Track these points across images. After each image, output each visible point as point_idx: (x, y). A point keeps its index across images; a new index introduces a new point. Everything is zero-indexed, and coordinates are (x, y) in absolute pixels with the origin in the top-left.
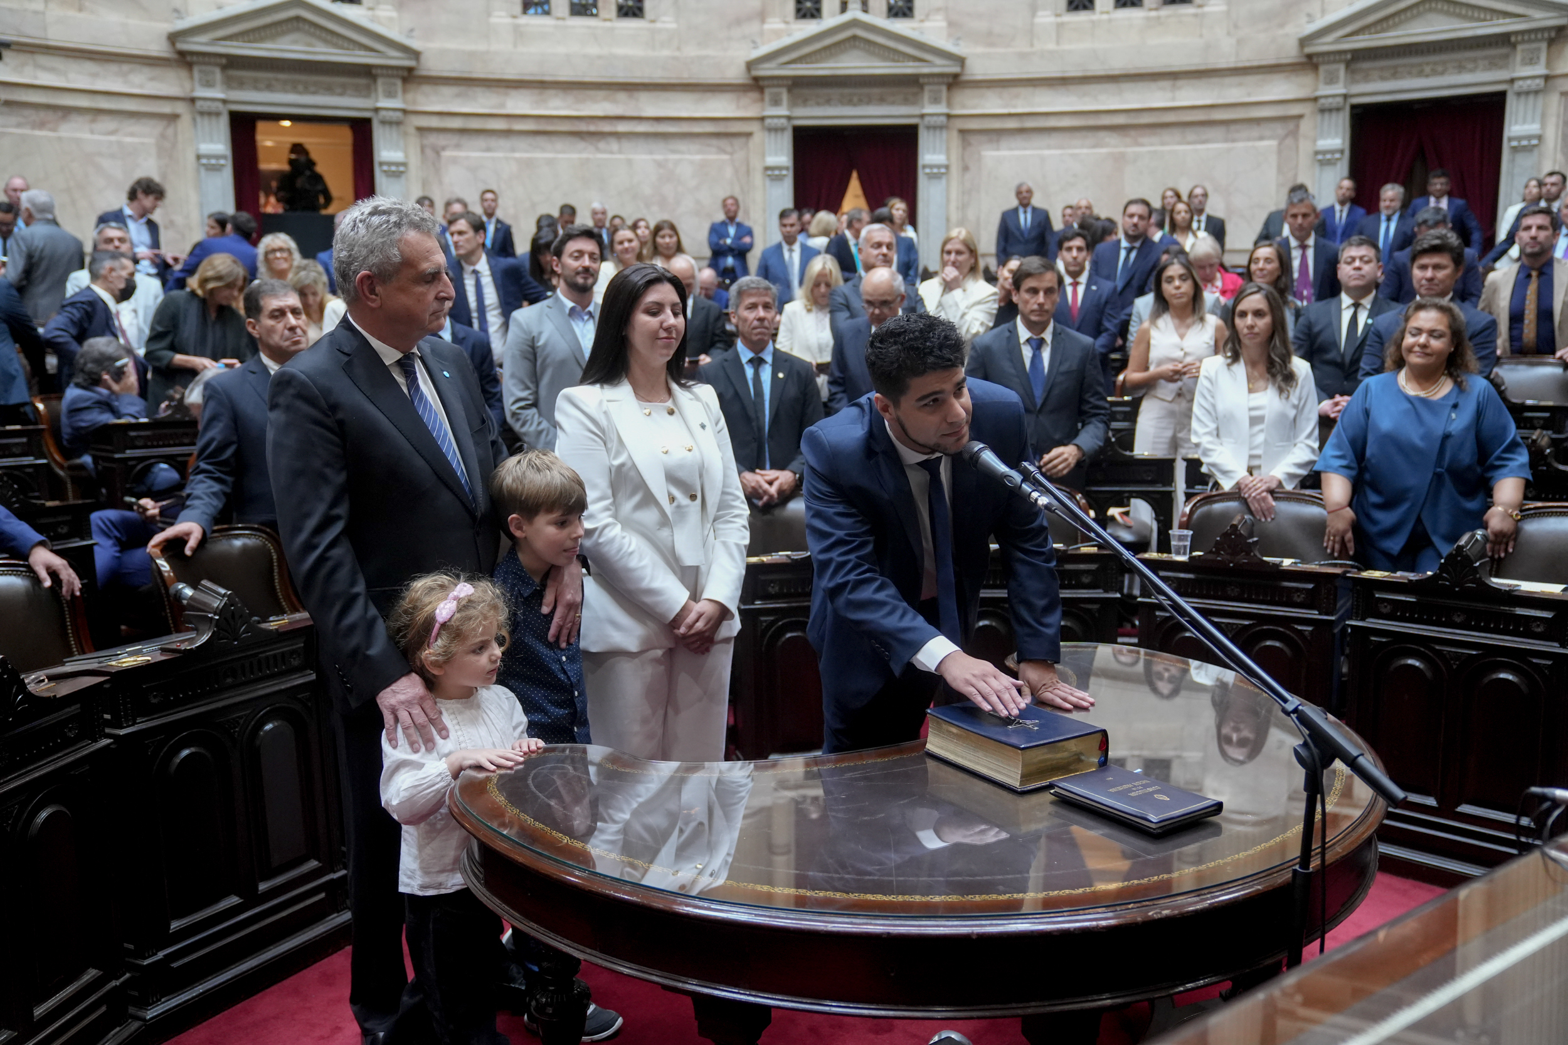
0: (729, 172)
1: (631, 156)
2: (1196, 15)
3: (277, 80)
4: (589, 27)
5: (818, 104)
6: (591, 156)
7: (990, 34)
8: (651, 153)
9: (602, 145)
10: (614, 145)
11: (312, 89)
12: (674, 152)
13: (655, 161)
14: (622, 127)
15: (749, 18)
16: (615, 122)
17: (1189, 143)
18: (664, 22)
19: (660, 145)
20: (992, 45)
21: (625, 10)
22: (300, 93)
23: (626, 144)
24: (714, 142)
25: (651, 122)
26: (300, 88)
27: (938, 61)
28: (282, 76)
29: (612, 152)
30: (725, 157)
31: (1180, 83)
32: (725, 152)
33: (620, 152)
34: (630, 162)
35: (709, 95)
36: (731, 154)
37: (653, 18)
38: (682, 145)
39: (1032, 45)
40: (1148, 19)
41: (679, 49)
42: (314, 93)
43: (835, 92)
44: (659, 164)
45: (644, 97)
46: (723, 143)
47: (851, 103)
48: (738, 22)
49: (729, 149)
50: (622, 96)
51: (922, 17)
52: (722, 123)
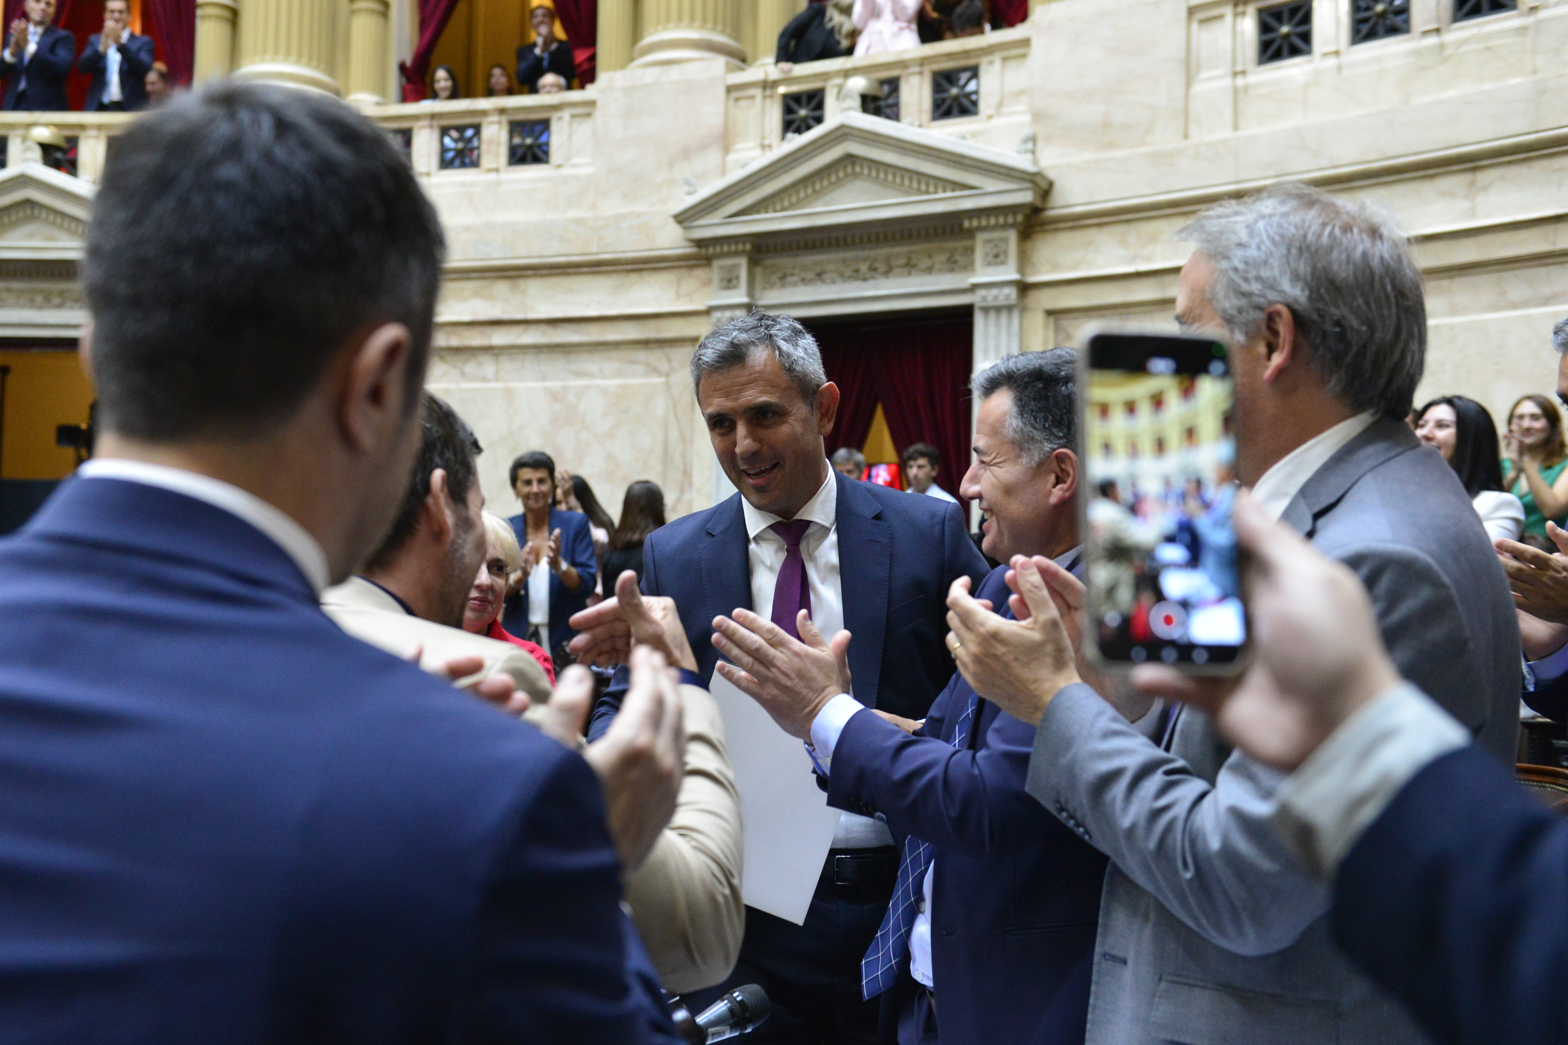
0: (660, 405)
1: (511, 385)
2: (1521, 31)
3: (9, 290)
4: (463, 184)
5: (804, 281)
6: (453, 386)
7: (1106, 125)
8: (544, 378)
9: (470, 367)
10: (488, 366)
11: (56, 301)
12: (578, 375)
13: (548, 391)
14: (499, 338)
15: (703, 147)
16: (489, 330)
17: (1514, 306)
18: (574, 166)
19: (556, 365)
20: (1110, 145)
21: (520, 152)
22: (40, 308)
23: (507, 365)
24: (641, 355)
25: (543, 327)
26: (39, 299)
27: (990, 184)
28: (16, 285)
29: (484, 379)
30: (659, 380)
31: (1483, 177)
32: (657, 372)
33: (497, 379)
34: (509, 394)
35: (634, 277)
36: (667, 375)
37: (559, 162)
38: (590, 363)
39: (1186, 136)
40: (1417, 53)
41: (594, 206)
42: (60, 306)
43: (829, 258)
44: (555, 396)
45: (534, 287)
46: (655, 357)
47: (856, 275)
48: (686, 153)
49: (664, 366)
50: (501, 287)
51: (990, 112)
52: (653, 323)
